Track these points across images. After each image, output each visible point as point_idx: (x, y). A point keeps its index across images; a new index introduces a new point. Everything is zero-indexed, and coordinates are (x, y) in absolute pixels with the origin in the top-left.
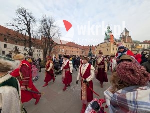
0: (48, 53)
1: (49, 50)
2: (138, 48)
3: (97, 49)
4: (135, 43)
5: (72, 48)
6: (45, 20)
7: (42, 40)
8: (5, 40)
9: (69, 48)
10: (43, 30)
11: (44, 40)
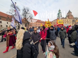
0: (27, 26)
1: (27, 24)
2: (77, 21)
5: (39, 23)
6: (25, 9)
7: (24, 19)
8: (7, 20)
9: (38, 23)
10: (24, 14)
11: (25, 20)
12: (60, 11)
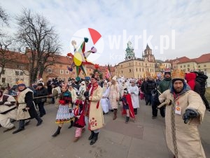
2: (162, 67)
3: (116, 70)
4: (158, 62)
6: (29, 19)
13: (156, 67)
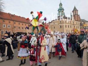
2: (85, 25)
4: (83, 21)
9: (17, 23)
12: (61, 5)
13: (81, 25)
